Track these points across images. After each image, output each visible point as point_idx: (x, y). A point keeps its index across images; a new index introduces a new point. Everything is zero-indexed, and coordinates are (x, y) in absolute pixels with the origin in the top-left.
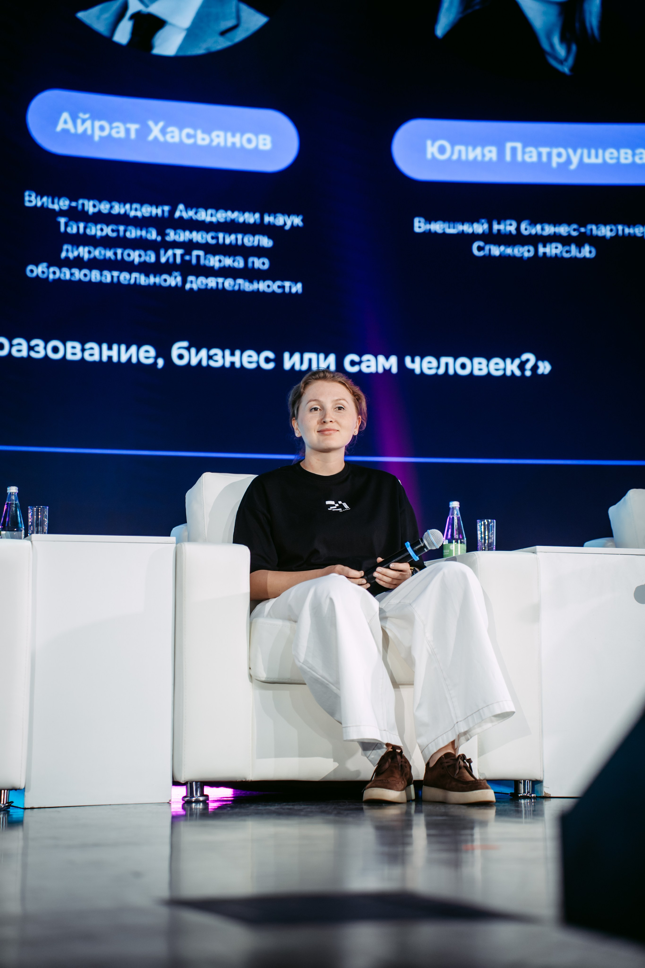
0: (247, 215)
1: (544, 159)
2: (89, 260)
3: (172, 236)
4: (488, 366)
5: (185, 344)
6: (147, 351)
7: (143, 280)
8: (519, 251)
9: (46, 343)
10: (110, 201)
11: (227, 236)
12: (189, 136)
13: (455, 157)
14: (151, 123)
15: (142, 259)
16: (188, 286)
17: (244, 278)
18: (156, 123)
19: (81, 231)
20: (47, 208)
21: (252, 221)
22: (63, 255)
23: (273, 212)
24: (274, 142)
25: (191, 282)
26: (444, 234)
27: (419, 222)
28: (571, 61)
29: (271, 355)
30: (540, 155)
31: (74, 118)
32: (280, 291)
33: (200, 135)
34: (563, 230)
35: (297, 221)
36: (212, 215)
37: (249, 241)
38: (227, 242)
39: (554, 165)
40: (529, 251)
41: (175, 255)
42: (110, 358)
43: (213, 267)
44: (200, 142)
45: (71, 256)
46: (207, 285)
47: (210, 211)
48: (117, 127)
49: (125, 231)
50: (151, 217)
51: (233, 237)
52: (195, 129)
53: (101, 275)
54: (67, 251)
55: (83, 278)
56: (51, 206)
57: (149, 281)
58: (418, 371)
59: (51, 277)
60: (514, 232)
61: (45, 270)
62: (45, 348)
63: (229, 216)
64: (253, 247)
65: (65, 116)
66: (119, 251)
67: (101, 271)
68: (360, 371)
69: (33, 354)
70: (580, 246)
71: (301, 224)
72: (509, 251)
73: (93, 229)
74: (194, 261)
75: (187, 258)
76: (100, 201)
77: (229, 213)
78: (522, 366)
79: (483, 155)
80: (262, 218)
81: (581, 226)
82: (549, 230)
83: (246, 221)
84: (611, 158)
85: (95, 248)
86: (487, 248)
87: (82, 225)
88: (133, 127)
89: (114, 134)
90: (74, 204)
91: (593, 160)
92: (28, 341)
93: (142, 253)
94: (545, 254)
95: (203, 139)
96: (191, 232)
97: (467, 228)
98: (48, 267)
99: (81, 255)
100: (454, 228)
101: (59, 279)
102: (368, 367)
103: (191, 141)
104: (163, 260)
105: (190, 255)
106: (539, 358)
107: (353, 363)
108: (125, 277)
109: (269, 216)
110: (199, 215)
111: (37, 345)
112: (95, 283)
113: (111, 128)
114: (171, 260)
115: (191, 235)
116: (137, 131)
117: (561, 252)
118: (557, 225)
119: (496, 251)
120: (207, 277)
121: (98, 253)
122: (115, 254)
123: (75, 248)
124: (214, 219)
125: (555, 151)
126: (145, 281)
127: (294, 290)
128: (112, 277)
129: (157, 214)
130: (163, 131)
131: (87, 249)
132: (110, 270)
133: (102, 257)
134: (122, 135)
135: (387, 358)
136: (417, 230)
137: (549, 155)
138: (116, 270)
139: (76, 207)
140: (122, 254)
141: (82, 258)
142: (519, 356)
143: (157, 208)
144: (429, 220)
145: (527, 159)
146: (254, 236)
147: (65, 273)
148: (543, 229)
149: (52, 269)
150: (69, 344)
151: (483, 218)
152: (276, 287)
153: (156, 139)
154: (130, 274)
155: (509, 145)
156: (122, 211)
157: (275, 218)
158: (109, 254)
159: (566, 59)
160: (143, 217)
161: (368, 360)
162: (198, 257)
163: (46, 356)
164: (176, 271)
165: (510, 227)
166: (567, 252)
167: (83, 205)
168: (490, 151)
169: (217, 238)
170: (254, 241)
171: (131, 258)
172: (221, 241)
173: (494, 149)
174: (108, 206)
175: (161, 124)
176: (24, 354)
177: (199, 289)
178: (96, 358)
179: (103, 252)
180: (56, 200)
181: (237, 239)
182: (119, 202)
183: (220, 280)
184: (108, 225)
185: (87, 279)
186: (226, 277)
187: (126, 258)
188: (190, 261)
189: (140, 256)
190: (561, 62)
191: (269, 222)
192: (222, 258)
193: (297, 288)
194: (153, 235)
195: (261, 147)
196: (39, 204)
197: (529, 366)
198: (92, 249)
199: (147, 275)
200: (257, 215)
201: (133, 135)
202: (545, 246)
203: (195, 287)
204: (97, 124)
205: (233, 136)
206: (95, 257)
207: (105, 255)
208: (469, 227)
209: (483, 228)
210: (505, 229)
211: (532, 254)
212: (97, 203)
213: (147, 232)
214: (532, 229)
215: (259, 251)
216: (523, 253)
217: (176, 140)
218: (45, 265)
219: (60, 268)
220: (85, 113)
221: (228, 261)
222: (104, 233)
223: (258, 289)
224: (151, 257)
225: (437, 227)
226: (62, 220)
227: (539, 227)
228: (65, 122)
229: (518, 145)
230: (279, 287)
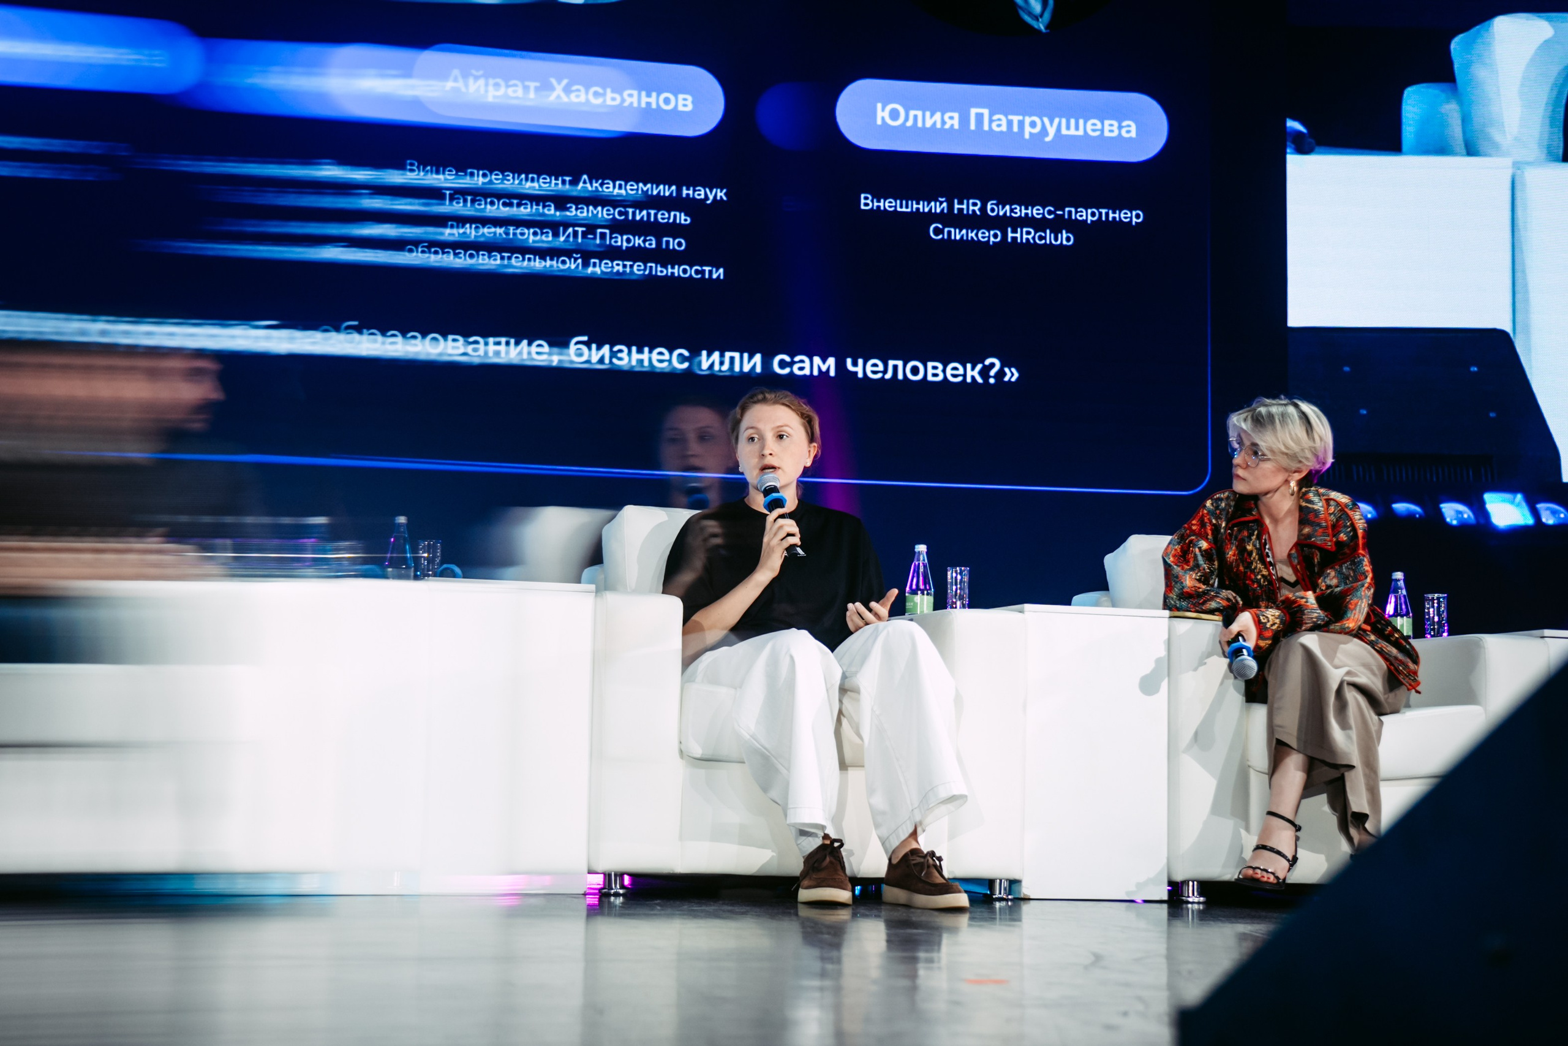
0: (661, 187)
1: (1015, 129)
2: (477, 239)
3: (573, 212)
4: (944, 371)
5: (584, 339)
6: (540, 347)
7: (537, 265)
8: (983, 236)
9: (424, 336)
11: (637, 212)
12: (596, 96)
13: (909, 123)
14: (553, 81)
15: (538, 239)
16: (590, 271)
17: (657, 261)
18: (559, 82)
19: (469, 206)
21: (667, 194)
23: (693, 184)
24: (695, 103)
25: (594, 266)
26: (895, 213)
27: (866, 198)
28: (1047, 16)
29: (686, 353)
30: (1010, 123)
31: (466, 77)
32: (698, 277)
33: (609, 94)
34: (1036, 212)
35: (721, 194)
36: (620, 188)
37: (663, 217)
38: (638, 218)
39: (1027, 136)
40: (995, 236)
41: (575, 235)
42: (497, 354)
43: (620, 248)
44: (610, 103)
46: (612, 269)
47: (618, 184)
48: (515, 86)
49: (519, 206)
50: (549, 189)
51: (644, 213)
52: (604, 87)
53: (490, 260)
54: (452, 229)
55: (468, 261)
57: (544, 265)
58: (860, 376)
59: (433, 259)
60: (978, 213)
61: (426, 252)
62: (423, 343)
63: (640, 189)
64: (667, 225)
65: (456, 75)
66: (511, 230)
67: (490, 254)
68: (792, 373)
69: (409, 350)
70: (1056, 232)
71: (725, 198)
72: (972, 235)
73: (483, 203)
74: (598, 241)
75: (590, 237)
76: (491, 172)
77: (641, 186)
78: (985, 373)
79: (944, 123)
80: (679, 191)
81: (1056, 209)
82: (1020, 211)
83: (661, 195)
84: (1094, 130)
85: (484, 227)
86: (946, 230)
87: (469, 200)
88: (533, 86)
89: (510, 95)
90: (461, 175)
91: (1072, 132)
92: (404, 334)
93: (538, 232)
94: (1014, 239)
95: (613, 99)
96: (595, 208)
97: (923, 207)
98: (430, 249)
99: (467, 234)
100: (907, 206)
102: (801, 369)
103: (599, 101)
104: (562, 239)
105: (594, 234)
106: (1005, 363)
107: (783, 364)
108: (517, 260)
109: (688, 188)
110: (605, 187)
113: (508, 87)
114: (571, 240)
115: (595, 212)
116: (537, 90)
117: (1034, 238)
118: (1028, 206)
119: (957, 235)
120: (612, 260)
121: (487, 232)
122: (507, 233)
123: (460, 226)
124: (623, 193)
125: (1028, 120)
126: (540, 266)
127: (714, 276)
128: (502, 259)
129: (556, 186)
130: (567, 91)
131: (474, 227)
132: (500, 252)
133: (491, 237)
135: (824, 359)
136: (863, 207)
137: (1021, 124)
138: (507, 252)
140: (515, 234)
141: (469, 238)
142: (981, 361)
143: (556, 181)
144: (877, 197)
145: (995, 128)
146: (669, 211)
147: (448, 255)
148: (1012, 210)
149: (434, 251)
150: (451, 337)
151: (942, 195)
152: (694, 272)
153: (558, 99)
154: (523, 258)
155: (973, 111)
156: (516, 183)
157: (694, 190)
158: (500, 234)
159: (1041, 15)
160: (540, 189)
161: (801, 362)
162: (603, 235)
164: (577, 253)
165: (972, 206)
166: (1041, 238)
167: (472, 176)
168: (951, 118)
169: (626, 214)
170: (669, 218)
171: (525, 238)
172: (630, 217)
173: (956, 115)
174: (500, 177)
175: (565, 82)
177: (603, 275)
179: (492, 232)
180: (441, 171)
181: (649, 215)
182: (513, 172)
183: (628, 263)
184: (499, 199)
185: (473, 262)
186: (635, 260)
187: (519, 238)
188: (594, 240)
189: (535, 236)
190: (1036, 18)
191: (688, 196)
192: (631, 237)
193: (718, 273)
194: (551, 211)
195: (681, 108)
196: (422, 176)
197: (993, 373)
198: (480, 227)
199: (543, 260)
200: (674, 188)
201: (532, 95)
202: (1014, 231)
203: (598, 270)
204: (491, 82)
205: (649, 95)
206: (483, 237)
207: (494, 234)
208: (925, 206)
209: (941, 207)
210: (967, 209)
211: (999, 239)
212: (487, 173)
213: (545, 209)
214: (1000, 209)
215: (674, 230)
216: (987, 238)
217: (582, 100)
218: (426, 245)
219: (443, 249)
220: (478, 71)
221: (638, 241)
222: (495, 209)
223: (672, 274)
224: (548, 237)
225: (887, 204)
226: (448, 194)
227: (1007, 208)
228: (456, 82)
229: (986, 112)
230: (697, 272)
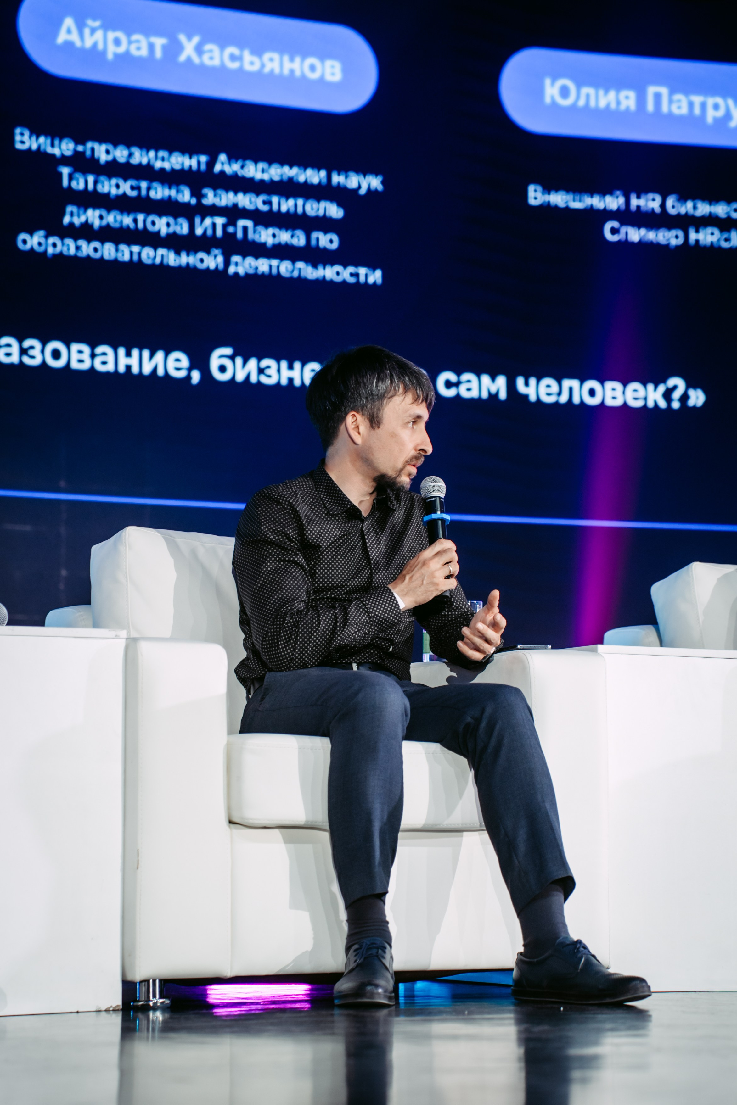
0: (309, 172)
1: (697, 111)
2: (101, 228)
3: (210, 198)
4: (624, 393)
5: (228, 351)
6: (178, 360)
7: (172, 259)
8: (664, 237)
9: (44, 344)
10: (128, 146)
11: (283, 201)
12: (233, 58)
13: (581, 103)
14: (182, 38)
15: (171, 230)
16: (232, 270)
17: (306, 261)
18: (190, 38)
19: (91, 187)
20: (45, 154)
21: (315, 180)
22: (66, 220)
23: (344, 169)
24: (345, 71)
25: (236, 264)
26: (567, 209)
27: (535, 191)
30: (691, 105)
31: (81, 26)
32: (352, 280)
33: (247, 56)
34: (721, 210)
35: (375, 182)
36: (263, 171)
37: (313, 208)
38: (284, 209)
39: (709, 120)
40: (677, 237)
41: (214, 225)
42: (128, 368)
43: (264, 245)
44: (248, 67)
45: (78, 221)
46: (257, 268)
47: (261, 165)
48: (138, 41)
49: (149, 189)
50: (182, 170)
51: (291, 202)
52: (241, 47)
53: (117, 250)
54: (72, 214)
55: (92, 254)
56: (50, 150)
57: (180, 260)
58: (533, 398)
59: (50, 250)
60: (658, 210)
61: (43, 241)
62: (43, 352)
63: (285, 173)
64: (317, 218)
65: (69, 22)
66: (141, 217)
67: (117, 243)
68: (458, 396)
69: (26, 360)
71: (380, 188)
72: (651, 236)
73: (106, 183)
74: (240, 235)
75: (231, 229)
76: (115, 145)
77: (286, 169)
78: (668, 395)
79: (618, 103)
80: (329, 177)
82: (703, 209)
83: (309, 181)
85: (109, 211)
86: (623, 230)
87: (91, 179)
88: (159, 42)
89: (134, 51)
90: (80, 148)
92: (20, 341)
93: (171, 220)
94: (697, 241)
95: (252, 63)
96: (236, 193)
97: (596, 202)
98: (46, 237)
99: (90, 221)
100: (580, 201)
101: (61, 254)
102: (469, 390)
103: (234, 65)
104: (199, 231)
105: (235, 225)
106: (690, 384)
107: (449, 384)
108: (148, 254)
109: (339, 174)
110: (246, 169)
111: (32, 347)
112: (109, 262)
113: (130, 42)
114: (209, 232)
115: (236, 198)
116: (164, 48)
117: (719, 240)
118: (713, 203)
119: (635, 235)
120: (257, 257)
121: (113, 218)
122: (135, 221)
123: (82, 211)
124: (266, 177)
125: (711, 101)
126: (175, 260)
127: (371, 280)
128: (131, 253)
129: (191, 166)
130: (199, 50)
131: (97, 212)
132: (129, 244)
133: (117, 225)
134: (144, 52)
135: (493, 379)
136: (532, 202)
137: (703, 106)
138: (136, 243)
139: (83, 153)
140: (145, 221)
141: (92, 226)
142: (664, 381)
143: (190, 158)
144: (548, 189)
145: (675, 110)
146: (319, 201)
147: (68, 246)
148: (695, 208)
149: (51, 240)
150: (75, 347)
151: (618, 189)
152: (349, 275)
153: (189, 60)
154: (155, 250)
155: (652, 90)
156: (145, 161)
157: (346, 177)
158: (127, 221)
160: (173, 170)
161: (469, 381)
162: (245, 229)
163: (44, 363)
164: (217, 248)
165: (653, 203)
166: (727, 240)
167: (93, 150)
168: (627, 98)
169: (269, 203)
170: (318, 210)
171: (156, 228)
172: (275, 207)
173: (632, 94)
174: (126, 153)
175: (196, 39)
176: (15, 359)
177: (247, 275)
178: (110, 367)
179: (119, 217)
180: (56, 142)
181: (296, 206)
182: (141, 147)
183: (275, 262)
184: (125, 180)
185: (97, 256)
186: (282, 258)
187: (150, 227)
188: (235, 234)
189: (168, 225)
191: (339, 183)
192: (276, 231)
193: (375, 277)
194: (185, 196)
195: (329, 78)
196: (34, 147)
197: (677, 395)
198: (104, 212)
199: (178, 253)
200: (323, 173)
201: (158, 54)
202: (697, 231)
203: (241, 271)
204: (111, 35)
205: (292, 60)
206: (108, 225)
207: (121, 222)
208: (600, 201)
209: (618, 203)
210: (646, 205)
211: (680, 241)
212: (110, 147)
213: (178, 191)
214: (682, 206)
215: (325, 224)
216: (668, 240)
217: (216, 62)
218: (42, 233)
219: (62, 238)
220: (95, 19)
221: (284, 237)
222: (120, 191)
223: (324, 277)
224: (183, 227)
225: (558, 199)
226: (65, 171)
227: (690, 204)
228: (69, 31)
229: (664, 91)
230: (352, 275)
